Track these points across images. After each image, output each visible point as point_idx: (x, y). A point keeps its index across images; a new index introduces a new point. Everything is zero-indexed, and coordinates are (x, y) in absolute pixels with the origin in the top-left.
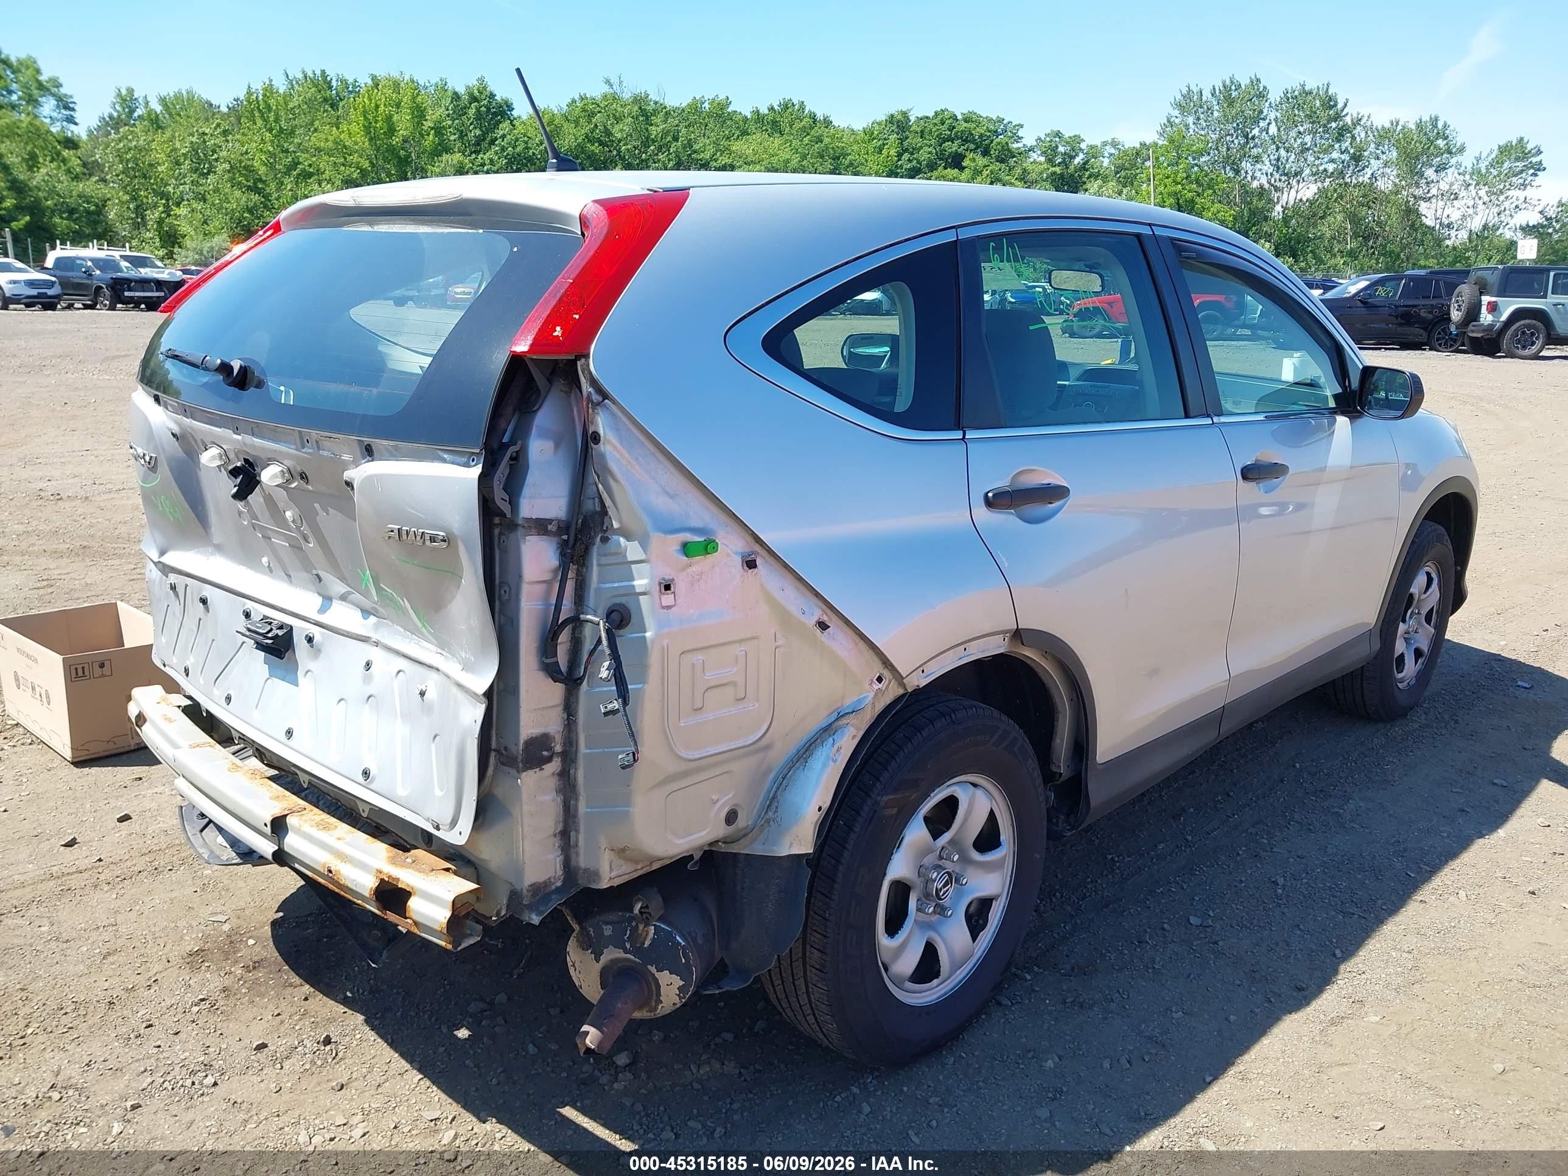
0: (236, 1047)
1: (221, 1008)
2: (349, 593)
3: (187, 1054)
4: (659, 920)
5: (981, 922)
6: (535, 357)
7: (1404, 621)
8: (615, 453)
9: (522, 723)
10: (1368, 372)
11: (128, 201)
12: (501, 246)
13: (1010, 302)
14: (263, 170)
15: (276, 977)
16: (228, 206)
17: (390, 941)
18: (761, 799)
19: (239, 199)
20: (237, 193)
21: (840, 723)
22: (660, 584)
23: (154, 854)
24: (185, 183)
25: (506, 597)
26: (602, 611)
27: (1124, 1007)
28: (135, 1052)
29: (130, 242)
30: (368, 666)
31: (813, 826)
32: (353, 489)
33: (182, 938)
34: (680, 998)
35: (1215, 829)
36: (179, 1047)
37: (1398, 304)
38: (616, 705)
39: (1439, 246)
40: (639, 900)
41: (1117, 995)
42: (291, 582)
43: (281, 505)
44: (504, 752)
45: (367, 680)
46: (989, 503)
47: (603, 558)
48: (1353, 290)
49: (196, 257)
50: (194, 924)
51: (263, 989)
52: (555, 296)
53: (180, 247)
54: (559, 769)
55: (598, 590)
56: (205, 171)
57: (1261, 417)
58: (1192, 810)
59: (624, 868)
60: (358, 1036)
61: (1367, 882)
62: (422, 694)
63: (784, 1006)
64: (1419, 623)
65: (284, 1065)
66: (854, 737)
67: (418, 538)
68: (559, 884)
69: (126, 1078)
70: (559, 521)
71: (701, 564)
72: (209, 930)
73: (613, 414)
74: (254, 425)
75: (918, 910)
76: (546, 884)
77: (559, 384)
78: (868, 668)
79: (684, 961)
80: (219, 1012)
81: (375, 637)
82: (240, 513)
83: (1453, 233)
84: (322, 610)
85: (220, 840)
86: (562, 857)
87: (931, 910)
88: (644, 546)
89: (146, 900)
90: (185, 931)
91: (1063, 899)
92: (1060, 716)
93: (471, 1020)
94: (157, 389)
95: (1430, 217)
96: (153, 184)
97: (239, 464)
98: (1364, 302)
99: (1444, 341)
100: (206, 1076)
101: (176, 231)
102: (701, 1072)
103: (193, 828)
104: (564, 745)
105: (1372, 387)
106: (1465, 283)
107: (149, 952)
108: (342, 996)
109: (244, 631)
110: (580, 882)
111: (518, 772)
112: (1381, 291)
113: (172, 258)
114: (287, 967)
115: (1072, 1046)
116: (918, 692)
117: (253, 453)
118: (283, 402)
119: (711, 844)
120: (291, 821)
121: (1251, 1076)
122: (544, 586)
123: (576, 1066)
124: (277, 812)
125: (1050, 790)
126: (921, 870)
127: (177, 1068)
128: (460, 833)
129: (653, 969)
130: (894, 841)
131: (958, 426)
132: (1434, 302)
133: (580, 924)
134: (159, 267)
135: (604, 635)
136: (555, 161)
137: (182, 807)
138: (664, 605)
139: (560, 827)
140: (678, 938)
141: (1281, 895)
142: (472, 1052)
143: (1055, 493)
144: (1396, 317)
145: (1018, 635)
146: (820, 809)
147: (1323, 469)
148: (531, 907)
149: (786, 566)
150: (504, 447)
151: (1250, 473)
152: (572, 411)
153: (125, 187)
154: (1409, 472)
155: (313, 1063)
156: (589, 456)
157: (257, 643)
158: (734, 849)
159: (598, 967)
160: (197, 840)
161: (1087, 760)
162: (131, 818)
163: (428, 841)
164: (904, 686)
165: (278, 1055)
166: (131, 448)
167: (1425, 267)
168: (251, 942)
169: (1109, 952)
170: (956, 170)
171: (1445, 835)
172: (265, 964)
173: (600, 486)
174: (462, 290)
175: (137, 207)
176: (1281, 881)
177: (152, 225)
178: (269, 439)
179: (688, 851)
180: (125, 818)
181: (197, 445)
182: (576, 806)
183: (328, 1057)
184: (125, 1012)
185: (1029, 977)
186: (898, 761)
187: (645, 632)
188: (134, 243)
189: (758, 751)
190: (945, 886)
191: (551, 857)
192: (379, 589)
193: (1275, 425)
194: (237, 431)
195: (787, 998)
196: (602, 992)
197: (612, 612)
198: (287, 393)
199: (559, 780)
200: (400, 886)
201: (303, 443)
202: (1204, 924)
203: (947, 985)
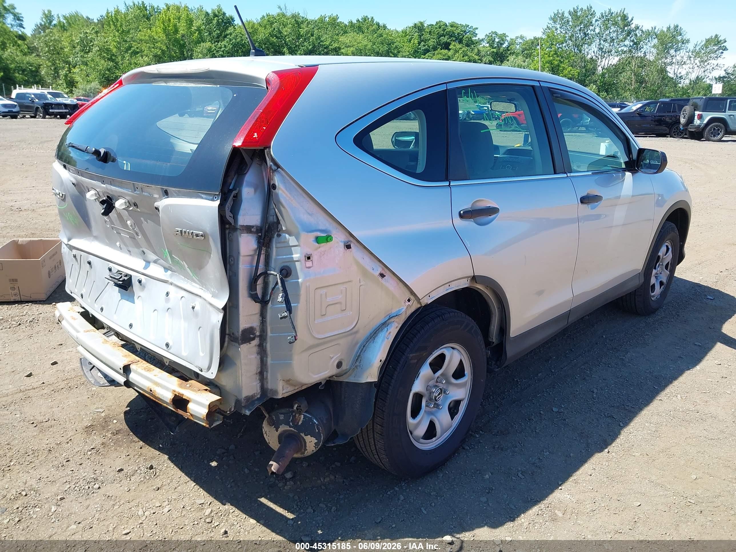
0: (108, 470)
1: (101, 452)
2: (158, 260)
3: (86, 474)
4: (306, 412)
5: (455, 411)
6: (244, 148)
7: (655, 269)
8: (283, 194)
9: (241, 322)
10: (641, 151)
11: (51, 66)
12: (229, 94)
13: (472, 114)
14: (114, 50)
15: (127, 438)
16: (98, 68)
17: (179, 423)
18: (353, 356)
19: (103, 64)
20: (103, 62)
21: (390, 321)
22: (305, 256)
23: (69, 380)
24: (78, 57)
25: (232, 263)
26: (278, 269)
27: (522, 450)
28: (61, 473)
29: (52, 85)
30: (167, 294)
31: (377, 369)
32: (159, 211)
33: (82, 420)
34: (316, 448)
35: (565, 367)
36: (82, 471)
37: (655, 115)
38: (286, 314)
39: (676, 87)
40: (296, 403)
41: (519, 444)
42: (131, 255)
43: (125, 218)
44: (232, 335)
45: (167, 301)
46: (461, 216)
47: (278, 244)
48: (634, 108)
49: (84, 92)
50: (88, 413)
51: (121, 443)
52: (254, 118)
53: (76, 88)
54: (258, 343)
55: (276, 260)
56: (87, 51)
57: (590, 173)
58: (554, 357)
59: (289, 388)
60: (166, 465)
61: (635, 391)
62: (193, 308)
63: (364, 451)
64: (662, 269)
65: (131, 478)
66: (397, 327)
67: (190, 235)
68: (259, 396)
69: (58, 485)
70: (257, 227)
71: (325, 246)
72: (95, 416)
73: (282, 175)
74: (111, 180)
75: (426, 406)
76: (253, 396)
77: (256, 160)
78: (403, 295)
79: (317, 431)
80: (101, 454)
81: (170, 280)
82: (106, 221)
83: (682, 81)
84: (145, 268)
85: (99, 374)
86: (260, 384)
87: (432, 406)
88: (297, 239)
89: (66, 402)
90: (84, 416)
91: (494, 399)
92: (494, 316)
93: (218, 458)
94: (64, 162)
95: (671, 73)
96: (62, 57)
97: (105, 198)
98: (639, 114)
99: (677, 133)
100: (95, 484)
101: (74, 80)
102: (325, 481)
103: (86, 369)
104: (261, 332)
105: (643, 158)
106: (687, 105)
107: (67, 426)
108: (158, 447)
109: (108, 277)
110: (269, 395)
111: (239, 345)
112: (647, 109)
113: (72, 93)
114: (132, 433)
115: (497, 468)
116: (427, 306)
117: (111, 193)
118: (125, 169)
119: (330, 377)
120: (132, 367)
121: (579, 481)
122: (250, 257)
123: (267, 479)
124: (126, 363)
125: (488, 350)
126: (428, 388)
127: (81, 481)
128: (212, 373)
129: (303, 435)
130: (415, 375)
131: (447, 179)
132: (673, 114)
133: (268, 413)
134: (66, 98)
135: (279, 281)
136: (254, 51)
137: (81, 359)
138: (307, 266)
139: (259, 370)
140: (314, 420)
141: (595, 397)
142: (218, 472)
143: (493, 211)
144: (655, 121)
145: (474, 278)
146: (381, 361)
147: (619, 197)
148: (246, 407)
149: (365, 248)
150: (231, 191)
151: (584, 200)
152: (263, 174)
153: (49, 59)
154: (660, 198)
155: (145, 477)
156: (271, 196)
157: (115, 283)
158: (341, 379)
159: (277, 433)
160: (88, 375)
161: (506, 336)
162: (57, 363)
163: (197, 377)
164: (420, 303)
165: (128, 474)
166: (53, 190)
167: (668, 97)
168: (115, 421)
169: (515, 424)
170: (447, 50)
171: (672, 369)
172: (122, 432)
173: (276, 210)
174: (211, 108)
175: (55, 69)
176: (595, 391)
177: (62, 77)
178: (119, 187)
179: (319, 381)
180: (55, 363)
181: (85, 189)
182: (267, 361)
183: (152, 475)
184: (57, 455)
185: (477, 436)
186: (417, 337)
187: (299, 279)
188: (54, 86)
189: (351, 334)
190: (439, 395)
191: (255, 384)
192: (172, 258)
193: (596, 177)
194: (103, 182)
195: (365, 447)
196: (279, 445)
197: (283, 269)
198: (127, 165)
199: (258, 348)
200: (184, 398)
201: (135, 189)
202: (560, 411)
203: (440, 440)
